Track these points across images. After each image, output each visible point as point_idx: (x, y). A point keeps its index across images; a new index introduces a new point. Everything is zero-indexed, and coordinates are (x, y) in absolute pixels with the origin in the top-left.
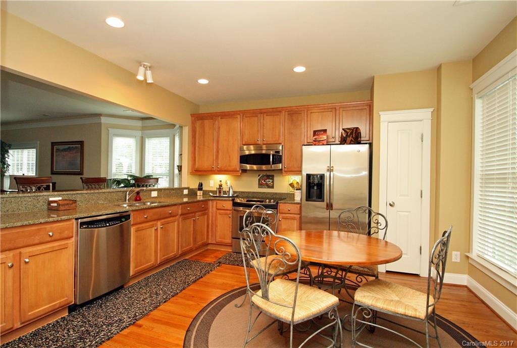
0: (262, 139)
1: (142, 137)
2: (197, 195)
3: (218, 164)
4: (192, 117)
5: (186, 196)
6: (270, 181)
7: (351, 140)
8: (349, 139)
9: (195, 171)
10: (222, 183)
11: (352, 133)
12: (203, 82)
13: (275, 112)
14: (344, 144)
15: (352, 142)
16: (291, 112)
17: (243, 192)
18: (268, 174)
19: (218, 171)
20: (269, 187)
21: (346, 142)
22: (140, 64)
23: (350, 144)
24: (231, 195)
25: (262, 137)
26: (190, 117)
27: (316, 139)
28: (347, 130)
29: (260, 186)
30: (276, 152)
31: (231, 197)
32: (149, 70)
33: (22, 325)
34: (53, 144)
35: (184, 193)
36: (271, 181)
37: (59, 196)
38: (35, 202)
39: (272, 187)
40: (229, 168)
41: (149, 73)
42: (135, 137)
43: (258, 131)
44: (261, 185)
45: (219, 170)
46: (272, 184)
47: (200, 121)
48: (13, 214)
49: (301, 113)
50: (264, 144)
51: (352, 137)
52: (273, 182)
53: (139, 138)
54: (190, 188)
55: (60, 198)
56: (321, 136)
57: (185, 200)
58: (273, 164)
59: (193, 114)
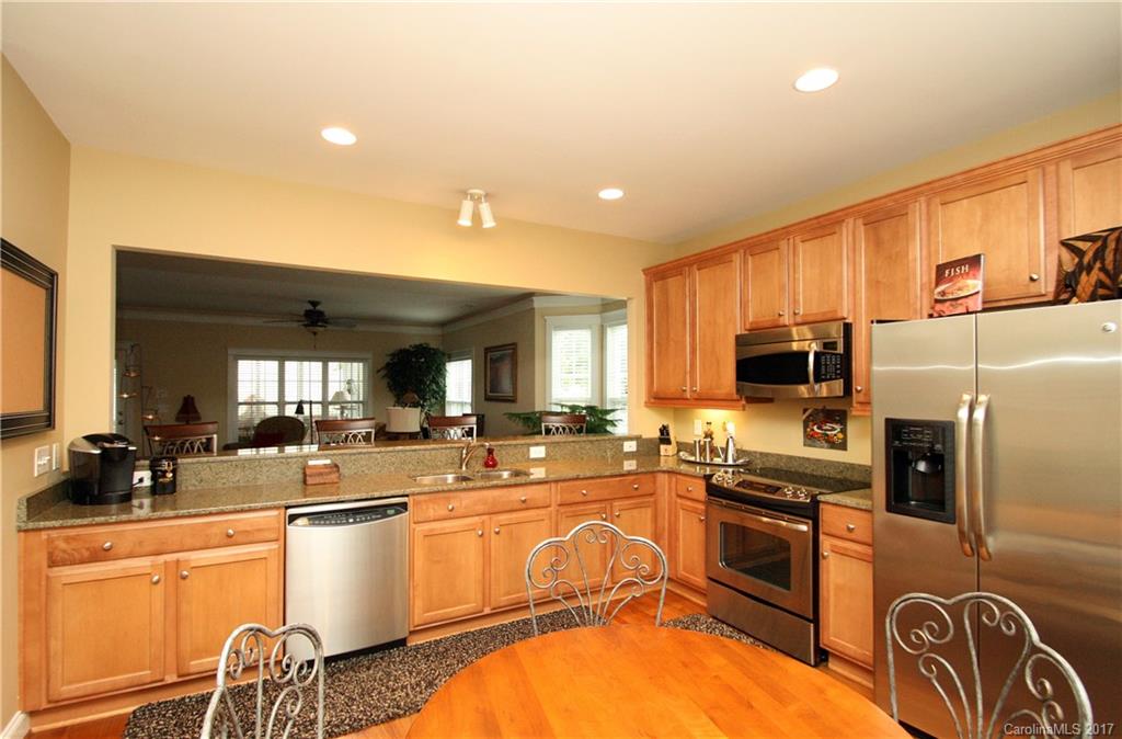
0: (792, 313)
1: (602, 326)
2: (659, 455)
3: (693, 383)
4: (645, 274)
5: (630, 456)
6: (834, 429)
7: (1100, 284)
8: (1086, 282)
9: (655, 398)
10: (713, 428)
11: (1099, 255)
12: (611, 194)
13: (823, 226)
14: (1066, 302)
15: (1101, 291)
16: (873, 218)
17: (767, 455)
18: (828, 408)
19: (696, 399)
20: (832, 445)
21: (1074, 293)
22: (464, 194)
23: (1093, 298)
24: (730, 462)
25: (791, 306)
26: (643, 276)
27: (943, 293)
28: (1080, 244)
29: (809, 442)
30: (826, 345)
31: (730, 466)
32: (486, 201)
33: (181, 679)
34: (487, 350)
35: (625, 450)
36: (838, 427)
37: (326, 457)
38: (283, 467)
39: (843, 446)
40: (717, 391)
41: (485, 208)
42: (590, 327)
43: (782, 288)
44: (810, 439)
45: (695, 396)
46: (841, 436)
47: (660, 282)
48: (246, 487)
49: (907, 214)
50: (797, 324)
51: (1103, 269)
52: (844, 431)
53: (596, 329)
54: (644, 437)
55: (328, 462)
56: (961, 282)
57: (630, 465)
58: (818, 379)
59: (648, 269)
